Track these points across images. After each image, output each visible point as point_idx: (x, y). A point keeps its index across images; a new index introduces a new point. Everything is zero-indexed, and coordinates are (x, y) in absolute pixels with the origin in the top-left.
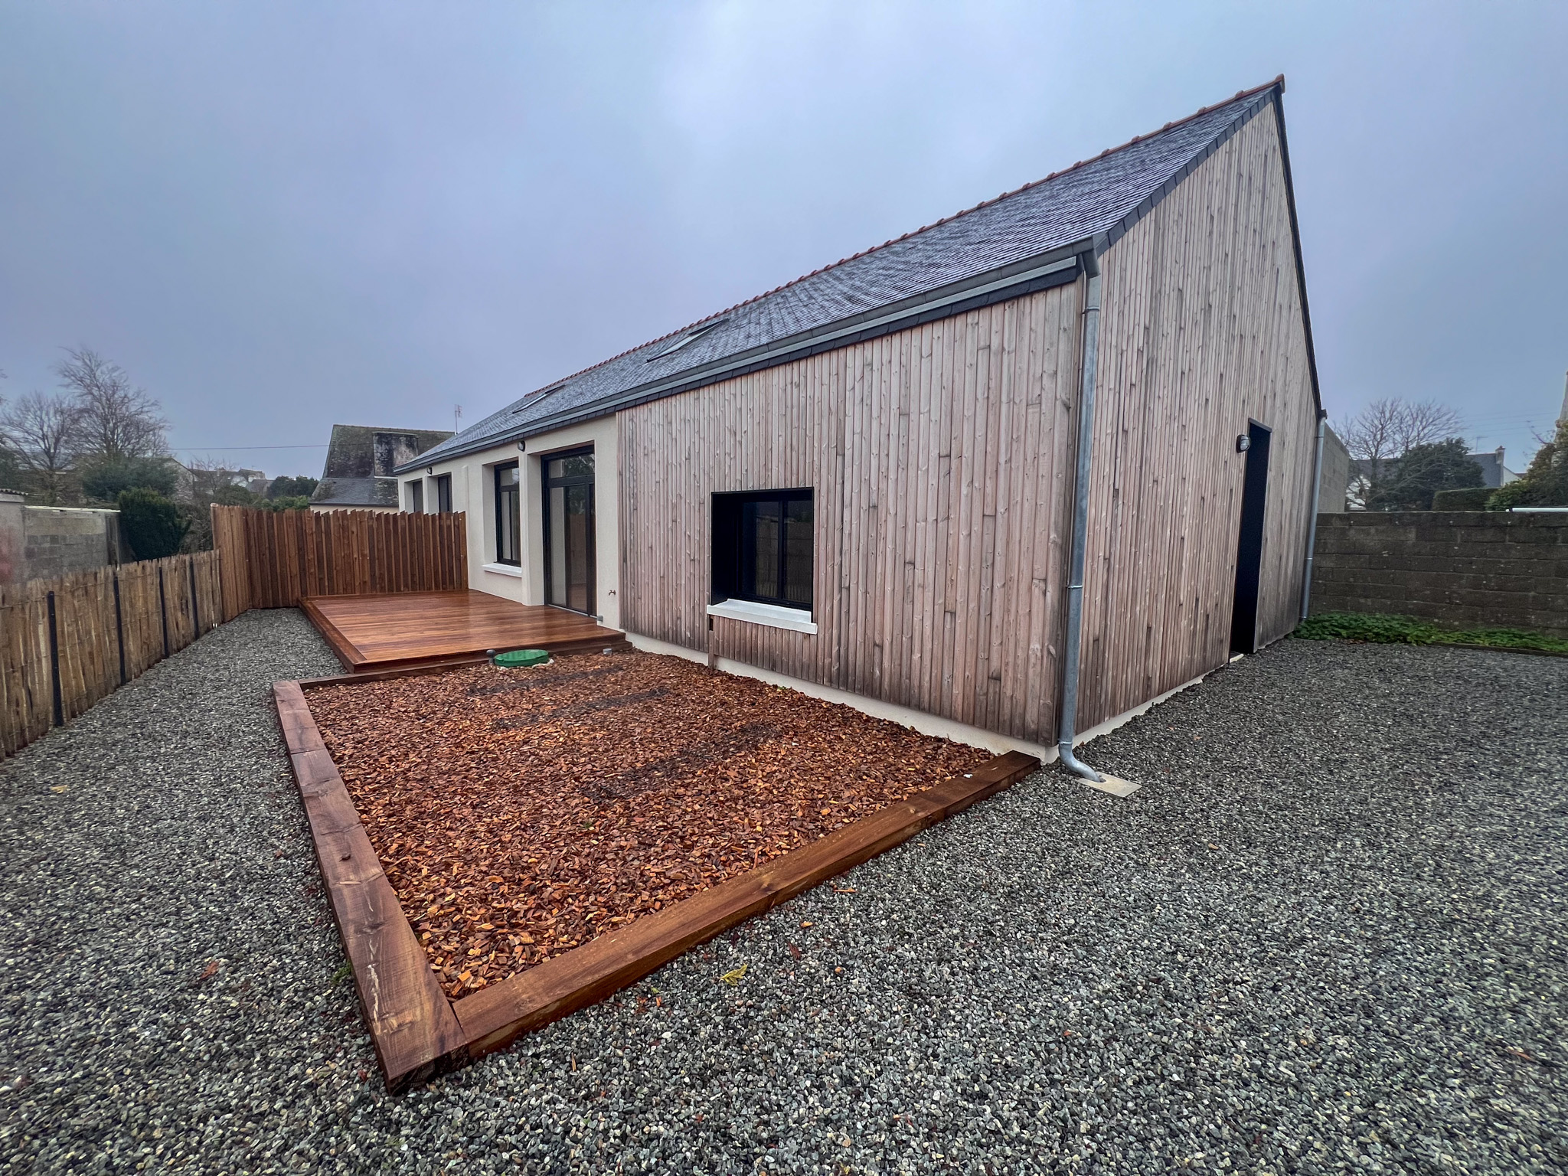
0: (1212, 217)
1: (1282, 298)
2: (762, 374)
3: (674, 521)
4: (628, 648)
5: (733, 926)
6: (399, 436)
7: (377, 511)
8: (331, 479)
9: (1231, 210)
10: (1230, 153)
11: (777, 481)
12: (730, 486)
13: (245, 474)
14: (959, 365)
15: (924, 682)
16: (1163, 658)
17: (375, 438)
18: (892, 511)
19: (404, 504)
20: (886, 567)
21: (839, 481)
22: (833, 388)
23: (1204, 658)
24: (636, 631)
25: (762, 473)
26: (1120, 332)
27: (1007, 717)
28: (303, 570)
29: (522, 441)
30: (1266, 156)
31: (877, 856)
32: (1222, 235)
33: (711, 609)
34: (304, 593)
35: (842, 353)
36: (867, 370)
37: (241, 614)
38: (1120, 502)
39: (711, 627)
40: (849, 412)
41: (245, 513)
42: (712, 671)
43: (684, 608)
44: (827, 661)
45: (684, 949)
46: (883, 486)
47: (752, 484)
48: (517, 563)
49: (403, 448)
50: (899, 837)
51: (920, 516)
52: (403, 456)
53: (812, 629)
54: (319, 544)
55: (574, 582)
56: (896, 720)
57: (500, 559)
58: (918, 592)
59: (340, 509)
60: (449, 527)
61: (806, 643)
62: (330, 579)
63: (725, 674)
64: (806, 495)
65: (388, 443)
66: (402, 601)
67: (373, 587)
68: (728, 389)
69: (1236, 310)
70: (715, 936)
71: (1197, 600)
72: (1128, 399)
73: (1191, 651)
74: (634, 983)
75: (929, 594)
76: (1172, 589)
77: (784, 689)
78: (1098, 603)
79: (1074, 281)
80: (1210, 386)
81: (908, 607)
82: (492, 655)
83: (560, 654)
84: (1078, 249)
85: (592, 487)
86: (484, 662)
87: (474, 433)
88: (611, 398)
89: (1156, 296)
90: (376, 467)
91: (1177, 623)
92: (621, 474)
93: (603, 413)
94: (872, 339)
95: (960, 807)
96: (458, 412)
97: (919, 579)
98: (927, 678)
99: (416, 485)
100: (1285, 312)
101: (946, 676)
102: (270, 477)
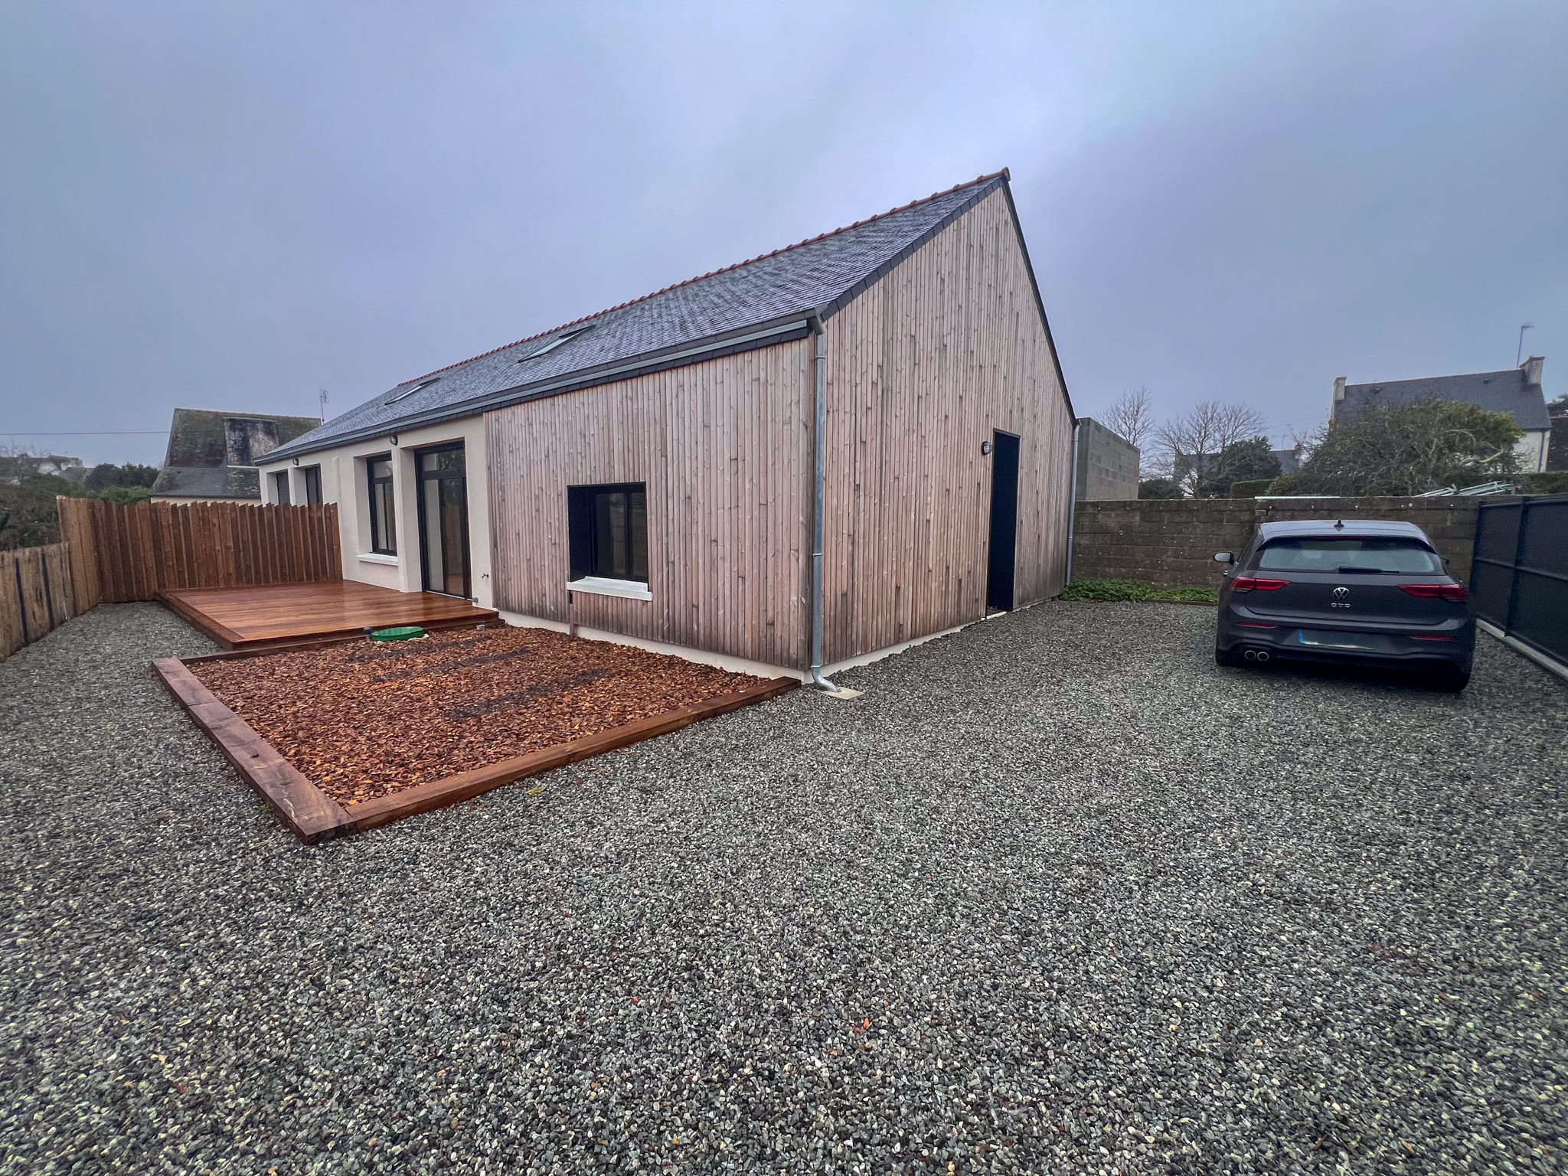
0: (943, 280)
1: (1025, 333)
2: (604, 387)
3: (537, 511)
4: (502, 623)
5: (540, 771)
6: (253, 423)
7: (241, 503)
8: (175, 469)
9: (963, 273)
10: (958, 231)
11: (618, 478)
12: (582, 481)
13: (57, 461)
14: (740, 391)
15: (726, 631)
16: (914, 610)
17: (227, 425)
18: (701, 501)
19: (267, 496)
20: (699, 544)
21: (664, 477)
22: (657, 404)
23: (959, 613)
24: (509, 609)
25: (607, 470)
26: (854, 369)
27: (779, 652)
28: (159, 562)
29: (394, 435)
30: (997, 229)
31: (656, 736)
32: (955, 293)
33: (570, 586)
34: (161, 585)
35: (662, 375)
36: (680, 389)
37: (93, 608)
38: (862, 493)
39: (571, 602)
40: (669, 423)
41: (92, 506)
42: (573, 637)
43: (548, 584)
44: (660, 621)
45: (504, 782)
46: (694, 481)
47: (599, 479)
48: (394, 553)
49: (261, 436)
50: (674, 725)
51: (720, 505)
52: (261, 445)
53: (648, 596)
54: (177, 538)
55: (451, 572)
56: (710, 664)
57: (376, 549)
58: (720, 562)
59: (200, 501)
60: (320, 519)
61: (644, 609)
62: (191, 573)
63: (584, 640)
64: (640, 488)
65: (242, 430)
66: (271, 592)
67: (239, 579)
68: (578, 398)
69: (973, 346)
70: (528, 776)
71: (948, 568)
72: (864, 419)
73: (945, 606)
74: (469, 799)
75: (727, 565)
76: (919, 560)
77: (629, 648)
78: (845, 567)
79: (806, 337)
80: (949, 406)
81: (714, 575)
82: (369, 632)
83: (436, 630)
84: (808, 315)
85: (464, 479)
86: (362, 638)
87: (344, 425)
88: (478, 399)
89: (887, 343)
90: (230, 455)
91: (926, 584)
92: (489, 468)
93: (472, 413)
94: (683, 366)
95: (727, 709)
96: (324, 397)
97: (720, 554)
98: (728, 629)
99: (281, 477)
100: (1029, 345)
101: (740, 625)
102: (90, 464)
